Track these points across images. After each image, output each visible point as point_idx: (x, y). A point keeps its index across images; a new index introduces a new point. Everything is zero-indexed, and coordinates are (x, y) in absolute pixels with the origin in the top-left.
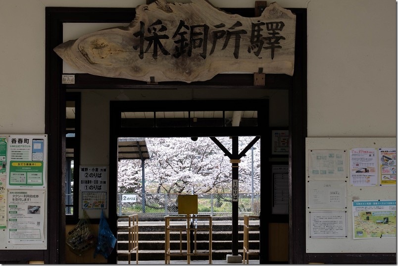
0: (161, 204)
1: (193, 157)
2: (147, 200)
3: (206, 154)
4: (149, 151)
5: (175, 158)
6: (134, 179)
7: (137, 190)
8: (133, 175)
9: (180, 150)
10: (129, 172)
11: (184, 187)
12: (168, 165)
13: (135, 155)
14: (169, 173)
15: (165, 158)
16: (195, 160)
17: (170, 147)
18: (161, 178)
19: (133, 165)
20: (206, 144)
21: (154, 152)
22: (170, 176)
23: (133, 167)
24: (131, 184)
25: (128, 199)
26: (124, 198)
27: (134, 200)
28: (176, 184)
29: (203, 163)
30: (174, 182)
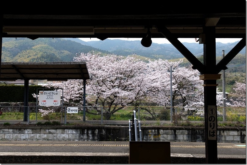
0: (98, 111)
1: (121, 78)
2: (88, 108)
3: (130, 77)
4: (89, 73)
5: (108, 79)
6: (79, 93)
7: (81, 102)
8: (78, 91)
9: (112, 73)
10: (76, 89)
11: (115, 100)
12: (103, 84)
14: (104, 90)
15: (101, 79)
16: (122, 81)
17: (105, 71)
18: (99, 93)
19: (79, 84)
20: (130, 69)
21: (94, 75)
22: (105, 92)
23: (79, 85)
24: (77, 97)
25: (72, 110)
26: (68, 110)
27: (77, 111)
28: (109, 97)
29: (128, 83)
30: (107, 96)
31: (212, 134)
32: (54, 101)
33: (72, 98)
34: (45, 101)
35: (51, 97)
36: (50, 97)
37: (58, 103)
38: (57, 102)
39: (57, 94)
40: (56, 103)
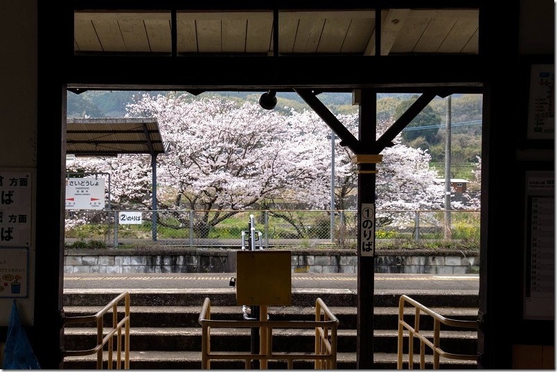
0: (181, 221)
1: (232, 151)
2: (160, 215)
3: (250, 147)
4: (164, 140)
5: (204, 153)
6: (141, 183)
7: (145, 201)
8: (139, 178)
9: (212, 140)
10: (134, 173)
11: (217, 197)
12: (192, 163)
13: (141, 147)
14: (195, 176)
15: (189, 152)
16: (234, 156)
17: (196, 135)
18: (183, 183)
19: (141, 162)
20: (251, 132)
21: (172, 143)
22: (196, 180)
23: (140, 165)
24: (137, 191)
25: (129, 218)
26: (122, 218)
27: (139, 220)
28: (205, 191)
29: (246, 161)
30: (202, 189)
31: (367, 247)
32: (92, 199)
33: (126, 193)
34: (73, 199)
35: (85, 191)
36: (82, 191)
37: (99, 203)
38: (97, 202)
39: (97, 185)
40: (95, 203)
